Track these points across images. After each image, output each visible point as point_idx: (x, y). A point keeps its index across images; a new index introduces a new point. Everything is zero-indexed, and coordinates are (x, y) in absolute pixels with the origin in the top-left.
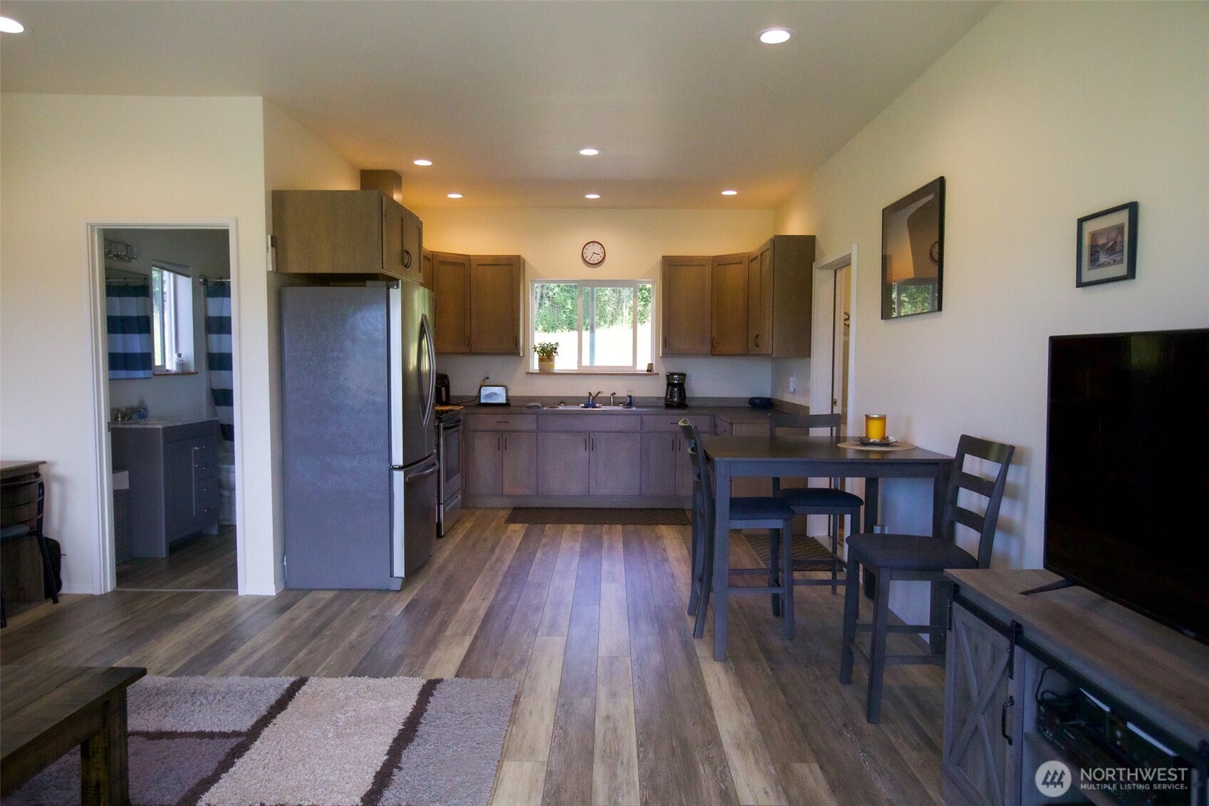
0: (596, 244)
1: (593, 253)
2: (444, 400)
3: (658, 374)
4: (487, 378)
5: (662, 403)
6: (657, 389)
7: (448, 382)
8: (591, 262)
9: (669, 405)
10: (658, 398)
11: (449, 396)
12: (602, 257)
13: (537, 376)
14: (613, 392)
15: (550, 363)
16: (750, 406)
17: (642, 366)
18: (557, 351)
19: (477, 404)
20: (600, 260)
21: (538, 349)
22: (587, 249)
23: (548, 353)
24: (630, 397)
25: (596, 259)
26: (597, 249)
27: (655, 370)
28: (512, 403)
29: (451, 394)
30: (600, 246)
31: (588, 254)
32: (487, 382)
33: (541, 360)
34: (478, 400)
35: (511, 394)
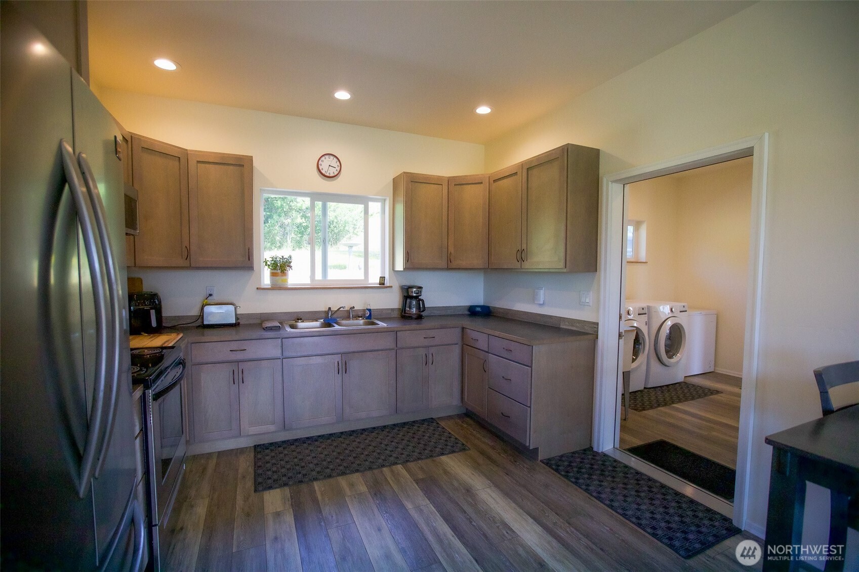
0: (332, 157)
1: (327, 165)
2: (154, 324)
3: (392, 287)
4: (210, 295)
5: (396, 314)
6: (391, 301)
7: (160, 302)
8: (328, 175)
9: (404, 315)
10: (393, 310)
11: (161, 316)
12: (338, 170)
13: (269, 291)
14: (352, 306)
15: (284, 277)
16: (469, 313)
17: (374, 280)
18: (292, 264)
19: (200, 326)
20: (336, 174)
21: (269, 263)
22: (322, 161)
23: (280, 267)
24: (370, 310)
25: (332, 172)
26: (334, 162)
27: (387, 283)
28: (242, 322)
29: (163, 315)
30: (335, 159)
31: (324, 167)
32: (210, 300)
33: (273, 275)
34: (200, 320)
35: (239, 312)
